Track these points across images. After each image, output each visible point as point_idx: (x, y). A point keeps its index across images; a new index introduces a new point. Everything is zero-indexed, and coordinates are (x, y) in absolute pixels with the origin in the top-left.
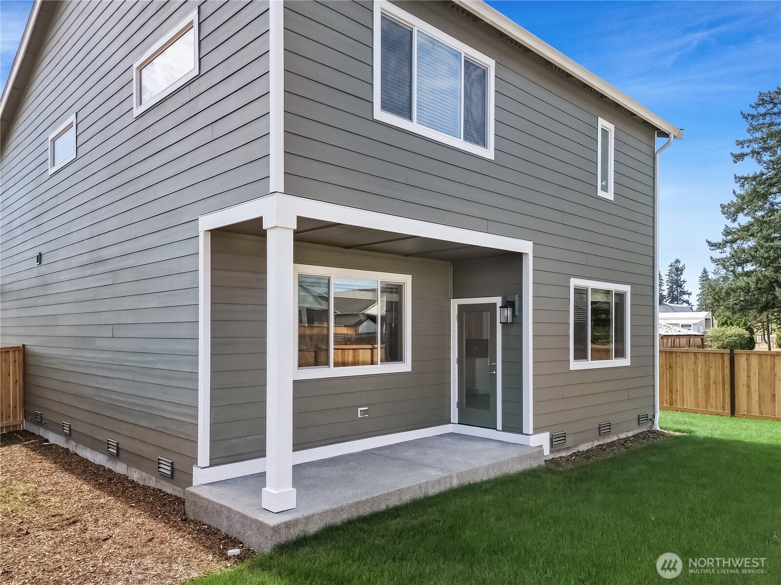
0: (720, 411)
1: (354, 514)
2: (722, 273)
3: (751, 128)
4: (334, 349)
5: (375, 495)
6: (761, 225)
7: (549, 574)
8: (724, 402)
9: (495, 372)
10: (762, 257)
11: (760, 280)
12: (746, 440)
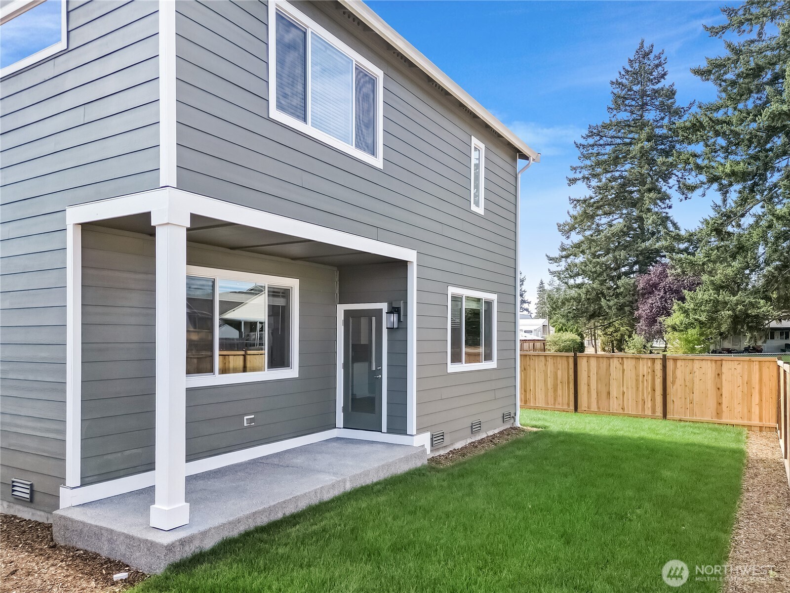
0: (565, 407)
1: (251, 525)
2: (555, 284)
3: (582, 156)
4: (220, 355)
5: (272, 504)
6: (590, 243)
7: (451, 564)
8: (569, 399)
9: (380, 376)
10: (591, 271)
11: (589, 291)
12: (591, 433)
